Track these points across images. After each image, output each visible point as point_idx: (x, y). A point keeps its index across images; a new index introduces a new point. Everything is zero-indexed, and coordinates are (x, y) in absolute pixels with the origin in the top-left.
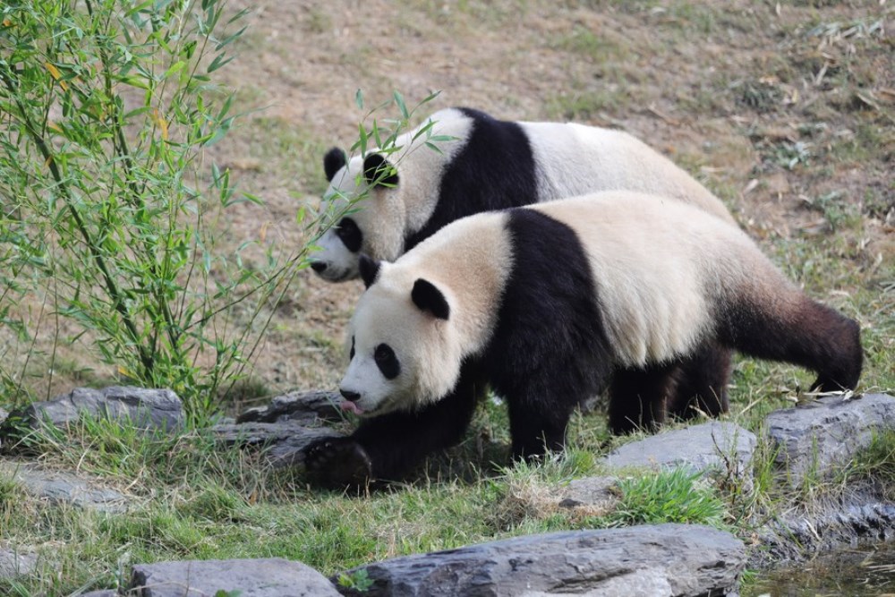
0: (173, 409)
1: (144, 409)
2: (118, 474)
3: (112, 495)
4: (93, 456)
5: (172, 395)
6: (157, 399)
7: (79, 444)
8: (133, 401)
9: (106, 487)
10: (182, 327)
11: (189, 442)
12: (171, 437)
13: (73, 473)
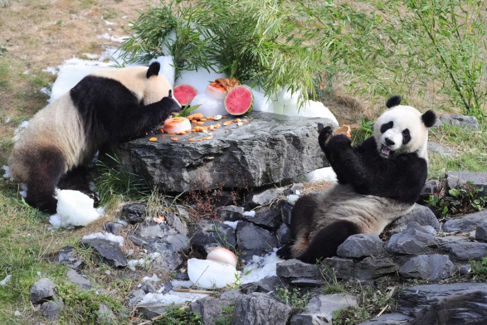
0: (474, 123)
1: (465, 123)
2: (454, 143)
3: (451, 151)
4: (446, 137)
5: (474, 118)
6: (469, 119)
7: (442, 133)
8: (461, 120)
9: (449, 148)
10: (479, 96)
11: (479, 134)
12: (473, 132)
13: (439, 142)
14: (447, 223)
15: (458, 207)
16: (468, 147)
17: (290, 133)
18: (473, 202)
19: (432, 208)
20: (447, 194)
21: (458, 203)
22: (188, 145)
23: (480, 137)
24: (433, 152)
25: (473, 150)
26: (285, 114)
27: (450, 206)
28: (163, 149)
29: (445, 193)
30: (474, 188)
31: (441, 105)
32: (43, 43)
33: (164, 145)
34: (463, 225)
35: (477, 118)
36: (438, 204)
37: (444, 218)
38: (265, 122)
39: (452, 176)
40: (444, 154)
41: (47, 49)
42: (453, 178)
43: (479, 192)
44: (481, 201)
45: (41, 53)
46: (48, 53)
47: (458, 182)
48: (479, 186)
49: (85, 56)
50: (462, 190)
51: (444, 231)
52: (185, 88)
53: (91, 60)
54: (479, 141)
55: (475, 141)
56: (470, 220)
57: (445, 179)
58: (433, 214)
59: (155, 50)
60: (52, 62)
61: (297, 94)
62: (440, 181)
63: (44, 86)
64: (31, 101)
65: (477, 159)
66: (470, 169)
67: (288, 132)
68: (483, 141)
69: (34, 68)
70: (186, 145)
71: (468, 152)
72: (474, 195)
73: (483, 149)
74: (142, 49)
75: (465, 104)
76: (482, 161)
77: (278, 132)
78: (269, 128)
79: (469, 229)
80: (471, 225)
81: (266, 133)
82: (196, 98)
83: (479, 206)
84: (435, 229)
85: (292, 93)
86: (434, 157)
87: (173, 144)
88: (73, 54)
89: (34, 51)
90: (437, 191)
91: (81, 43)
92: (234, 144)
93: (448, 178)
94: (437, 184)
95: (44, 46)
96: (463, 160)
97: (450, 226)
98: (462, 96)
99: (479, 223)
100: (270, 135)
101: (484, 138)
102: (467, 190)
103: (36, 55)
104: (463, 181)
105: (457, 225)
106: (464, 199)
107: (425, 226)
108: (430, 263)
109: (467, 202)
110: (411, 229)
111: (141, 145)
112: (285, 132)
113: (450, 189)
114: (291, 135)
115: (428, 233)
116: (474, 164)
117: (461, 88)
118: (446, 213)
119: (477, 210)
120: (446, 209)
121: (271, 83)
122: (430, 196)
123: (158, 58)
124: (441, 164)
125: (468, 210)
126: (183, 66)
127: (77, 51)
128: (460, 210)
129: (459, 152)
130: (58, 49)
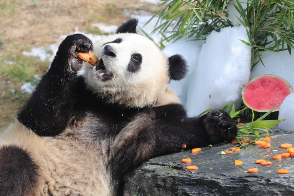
22: (277, 181)
28: (233, 187)
32: (24, 7)
33: (233, 179)
41: (30, 17)
45: (21, 25)
46: (33, 23)
49: (96, 28)
52: (270, 82)
53: (107, 34)
59: (216, 16)
60: (39, 39)
63: (28, 81)
64: (6, 107)
69: (9, 49)
70: (273, 181)
74: (197, 15)
82: (288, 98)
87: (249, 179)
88: (76, 24)
89: (8, 20)
91: (89, 7)
95: (26, 11)
103: (12, 27)
111: (194, 180)
123: (222, 30)
126: (266, 44)
127: (82, 20)
130: (50, 16)
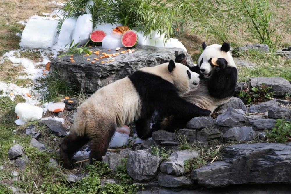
0: (267, 48)
1: (261, 48)
2: (255, 61)
3: (253, 65)
4: (250, 57)
5: (267, 45)
6: (264, 46)
7: (247, 55)
8: (259, 47)
9: (252, 63)
10: (269, 32)
11: (270, 54)
12: (266, 54)
13: (246, 60)
14: (251, 107)
15: (257, 98)
16: (263, 62)
17: (159, 57)
18: (266, 95)
19: (242, 99)
20: (251, 91)
21: (257, 95)
22: (101, 65)
23: (270, 56)
24: (242, 65)
25: (266, 64)
26: (156, 46)
27: (253, 97)
28: (86, 68)
29: (249, 90)
30: (267, 87)
31: (247, 38)
32: (17, 7)
33: (87, 65)
34: (260, 109)
35: (269, 45)
36: (245, 96)
37: (249, 105)
38: (145, 51)
39: (253, 80)
40: (249, 67)
41: (19, 10)
42: (254, 81)
43: (270, 89)
44: (271, 94)
45: (16, 13)
46: (20, 12)
47: (257, 84)
48: (270, 86)
49: (42, 14)
50: (259, 88)
51: (249, 112)
52: (99, 32)
53: (45, 16)
54: (270, 59)
55: (267, 58)
56: (264, 106)
57: (249, 82)
58: (242, 102)
59: (81, 10)
60: (22, 18)
61: (163, 35)
62: (246, 83)
63: (18, 32)
64: (10, 41)
65: (269, 69)
66: (264, 75)
67: (158, 57)
68: (272, 58)
69: (12, 21)
70: (99, 65)
71: (263, 65)
72: (267, 90)
73: (272, 63)
74: (75, 9)
75: (261, 37)
76: (271, 70)
77: (152, 56)
78: (147, 55)
79: (264, 111)
80: (265, 109)
81: (145, 57)
82: (105, 38)
83: (270, 97)
84: (244, 111)
85: (161, 34)
86: (243, 69)
87: (92, 65)
88: (35, 13)
89: (11, 11)
90: (244, 89)
91: (39, 7)
92: (127, 64)
93: (251, 81)
94: (245, 84)
95: (18, 8)
96: (260, 70)
97: (253, 109)
98: (259, 33)
99: (270, 107)
100: (147, 58)
101: (273, 57)
102: (263, 88)
103: (13, 13)
104: (260, 83)
105: (257, 108)
106: (261, 93)
107: (238, 110)
108: (241, 132)
109: (263, 95)
110: (229, 112)
111: (73, 66)
112: (156, 57)
113: (252, 88)
114: (159, 58)
115: (239, 114)
116: (267, 72)
117: (259, 28)
118: (251, 101)
119: (269, 100)
120: (250, 99)
121: (147, 28)
122: (241, 92)
123: (83, 15)
124: (247, 73)
125: (263, 100)
126: (97, 20)
127: (37, 11)
128: (259, 100)
129: (258, 65)
130: (26, 10)
